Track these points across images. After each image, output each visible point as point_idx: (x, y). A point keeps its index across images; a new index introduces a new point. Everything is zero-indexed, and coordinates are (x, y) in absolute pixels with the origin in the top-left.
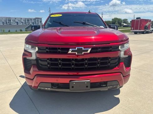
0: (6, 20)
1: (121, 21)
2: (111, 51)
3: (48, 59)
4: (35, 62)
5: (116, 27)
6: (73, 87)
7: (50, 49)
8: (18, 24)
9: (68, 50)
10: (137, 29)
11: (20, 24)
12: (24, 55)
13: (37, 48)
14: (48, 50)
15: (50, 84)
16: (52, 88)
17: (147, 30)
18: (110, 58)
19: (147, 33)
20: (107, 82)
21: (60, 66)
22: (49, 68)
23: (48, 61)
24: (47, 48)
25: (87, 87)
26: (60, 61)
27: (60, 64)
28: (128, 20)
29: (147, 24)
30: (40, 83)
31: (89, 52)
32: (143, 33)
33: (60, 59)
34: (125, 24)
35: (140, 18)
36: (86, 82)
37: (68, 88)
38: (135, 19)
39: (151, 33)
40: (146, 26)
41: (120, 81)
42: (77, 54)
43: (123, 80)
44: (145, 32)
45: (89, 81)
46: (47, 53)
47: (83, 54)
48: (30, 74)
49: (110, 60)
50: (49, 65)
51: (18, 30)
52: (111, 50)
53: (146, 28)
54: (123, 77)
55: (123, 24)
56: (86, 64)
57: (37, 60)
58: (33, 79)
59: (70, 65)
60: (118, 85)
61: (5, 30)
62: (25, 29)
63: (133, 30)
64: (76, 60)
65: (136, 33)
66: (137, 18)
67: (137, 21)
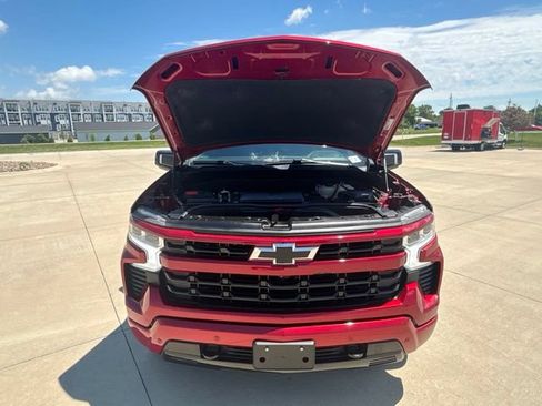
0: (100, 110)
1: (415, 112)
2: (377, 253)
3: (192, 274)
4: (156, 279)
5: (396, 156)
6: (262, 360)
7: (197, 245)
8: (130, 120)
9: (250, 249)
10: (458, 136)
11: (137, 120)
12: (126, 255)
13: (161, 241)
14: (192, 249)
15: (198, 346)
16: (202, 357)
17: (489, 141)
18: (374, 273)
19: (490, 147)
20: (366, 344)
21: (226, 294)
22: (194, 298)
23: (192, 278)
24: (189, 243)
25: (306, 360)
26: (225, 281)
27: (226, 289)
28: (433, 109)
29: (489, 125)
30: (167, 342)
31: (311, 256)
32: (477, 148)
33: (225, 276)
34: (424, 120)
35: (467, 106)
36: (301, 346)
37: (250, 361)
38: (455, 108)
39: (501, 147)
40: (486, 129)
41: (407, 340)
42: (275, 263)
43: (416, 336)
44: (482, 146)
45: (312, 343)
46: (190, 256)
47: (294, 262)
48: (139, 311)
49: (375, 278)
50: (194, 291)
51: (131, 135)
52: (378, 251)
53: (485, 134)
54: (417, 326)
55: (419, 120)
56: (303, 291)
57: (161, 273)
58: (150, 327)
59: (254, 293)
60: (400, 352)
61: (96, 135)
62: (148, 134)
63: (449, 139)
64: (273, 280)
65: (456, 148)
66: (459, 107)
67: (460, 116)
